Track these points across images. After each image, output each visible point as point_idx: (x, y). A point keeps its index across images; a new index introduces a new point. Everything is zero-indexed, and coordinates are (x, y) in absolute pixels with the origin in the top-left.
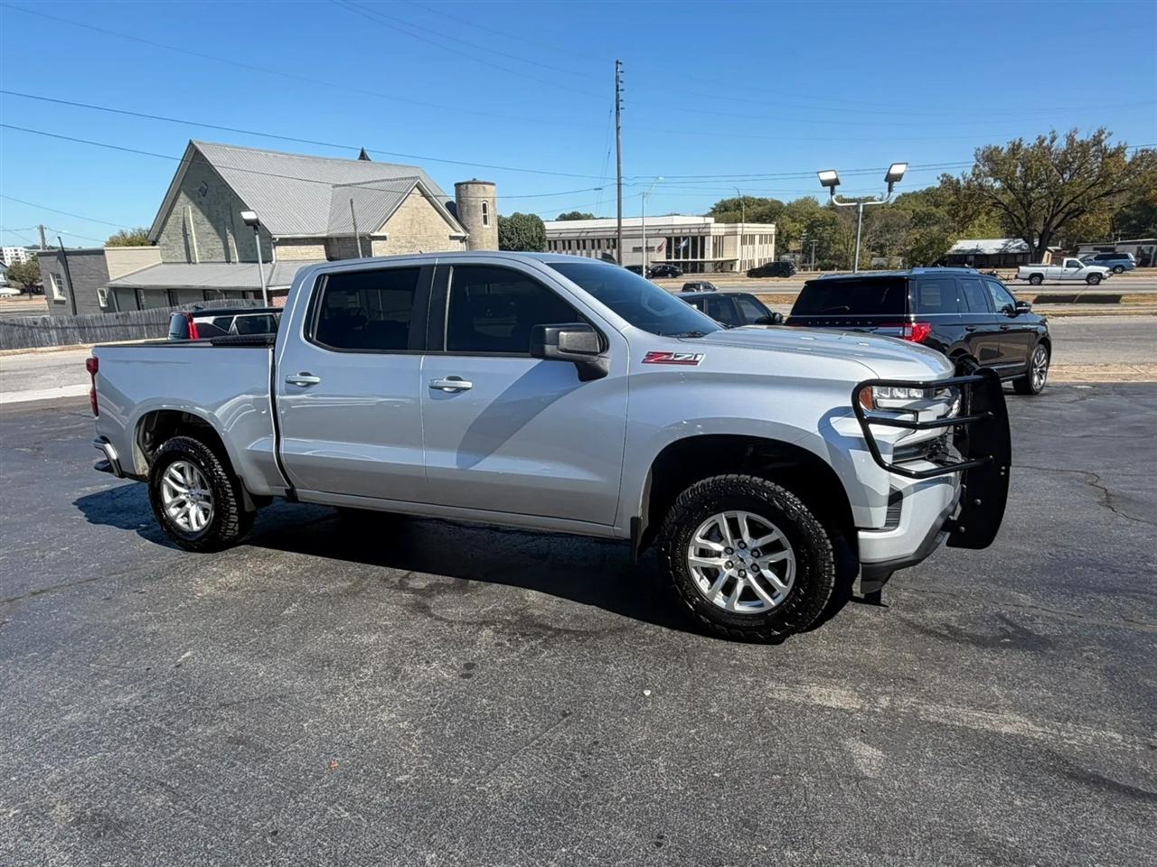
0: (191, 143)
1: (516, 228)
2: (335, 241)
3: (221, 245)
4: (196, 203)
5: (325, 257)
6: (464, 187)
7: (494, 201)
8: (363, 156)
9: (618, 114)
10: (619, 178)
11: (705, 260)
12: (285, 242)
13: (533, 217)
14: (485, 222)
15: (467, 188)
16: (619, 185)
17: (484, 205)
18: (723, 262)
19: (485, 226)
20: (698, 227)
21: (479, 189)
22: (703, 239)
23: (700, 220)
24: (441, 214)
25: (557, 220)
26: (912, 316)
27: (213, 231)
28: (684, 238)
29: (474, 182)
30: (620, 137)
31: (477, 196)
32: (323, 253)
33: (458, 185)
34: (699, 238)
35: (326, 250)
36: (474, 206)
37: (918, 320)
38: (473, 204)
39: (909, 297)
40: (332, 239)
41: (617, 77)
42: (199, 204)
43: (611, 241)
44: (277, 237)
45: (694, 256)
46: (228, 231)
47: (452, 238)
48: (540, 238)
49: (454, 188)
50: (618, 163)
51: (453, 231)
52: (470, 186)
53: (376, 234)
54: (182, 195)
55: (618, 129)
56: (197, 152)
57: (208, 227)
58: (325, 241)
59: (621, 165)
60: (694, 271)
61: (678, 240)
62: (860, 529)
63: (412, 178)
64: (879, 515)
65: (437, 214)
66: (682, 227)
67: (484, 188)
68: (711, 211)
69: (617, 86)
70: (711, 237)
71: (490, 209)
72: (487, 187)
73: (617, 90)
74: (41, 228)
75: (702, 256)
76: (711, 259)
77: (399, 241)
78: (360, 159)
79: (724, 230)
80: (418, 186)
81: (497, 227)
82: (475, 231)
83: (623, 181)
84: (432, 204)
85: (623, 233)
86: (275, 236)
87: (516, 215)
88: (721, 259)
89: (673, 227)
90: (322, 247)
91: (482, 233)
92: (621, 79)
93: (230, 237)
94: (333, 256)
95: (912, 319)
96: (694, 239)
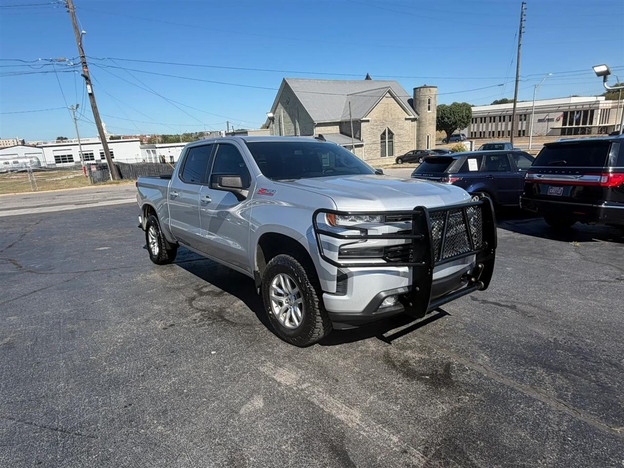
0: (284, 79)
1: (453, 112)
2: (344, 123)
3: (293, 128)
4: (284, 108)
5: (339, 132)
6: (418, 90)
7: (435, 97)
8: (368, 78)
9: (520, 36)
10: (517, 76)
11: (593, 126)
12: (320, 125)
13: (465, 105)
14: (429, 109)
15: (420, 90)
16: (517, 81)
17: (429, 100)
18: (607, 127)
19: (428, 112)
20: (590, 104)
21: (426, 90)
22: (592, 112)
23: (593, 99)
24: (401, 106)
25: (492, 104)
26: (611, 168)
27: (290, 121)
28: (578, 112)
29: (425, 87)
30: (520, 51)
31: (426, 94)
32: (338, 129)
33: (415, 89)
34: (589, 111)
35: (340, 128)
36: (423, 100)
37: (614, 172)
38: (422, 99)
39: (610, 155)
40: (343, 122)
41: (522, 13)
42: (285, 108)
43: (523, 116)
44: (316, 122)
45: (584, 123)
46: (296, 121)
47: (406, 119)
48: (468, 117)
49: (413, 91)
50: (517, 67)
51: (407, 115)
52: (421, 89)
53: (364, 119)
54: (280, 104)
55: (519, 46)
56: (286, 83)
57: (289, 119)
58: (340, 124)
59: (519, 69)
60: (583, 133)
61: (572, 113)
62: (324, 292)
63: (386, 88)
64: (333, 286)
65: (399, 106)
66: (576, 105)
67: (430, 90)
68: (606, 92)
69: (522, 19)
70: (600, 110)
71: (432, 102)
72: (431, 89)
73: (521, 21)
74: (228, 122)
75: (591, 122)
76: (598, 125)
77: (376, 122)
78: (366, 79)
79: (611, 105)
80: (389, 92)
81: (436, 112)
82: (423, 115)
83: (520, 78)
84: (396, 101)
85: (517, 112)
86: (315, 122)
87: (454, 104)
88: (606, 125)
89: (570, 105)
90: (338, 127)
91: (426, 115)
92: (524, 14)
93: (297, 123)
94: (343, 131)
95: (610, 171)
96: (586, 112)
